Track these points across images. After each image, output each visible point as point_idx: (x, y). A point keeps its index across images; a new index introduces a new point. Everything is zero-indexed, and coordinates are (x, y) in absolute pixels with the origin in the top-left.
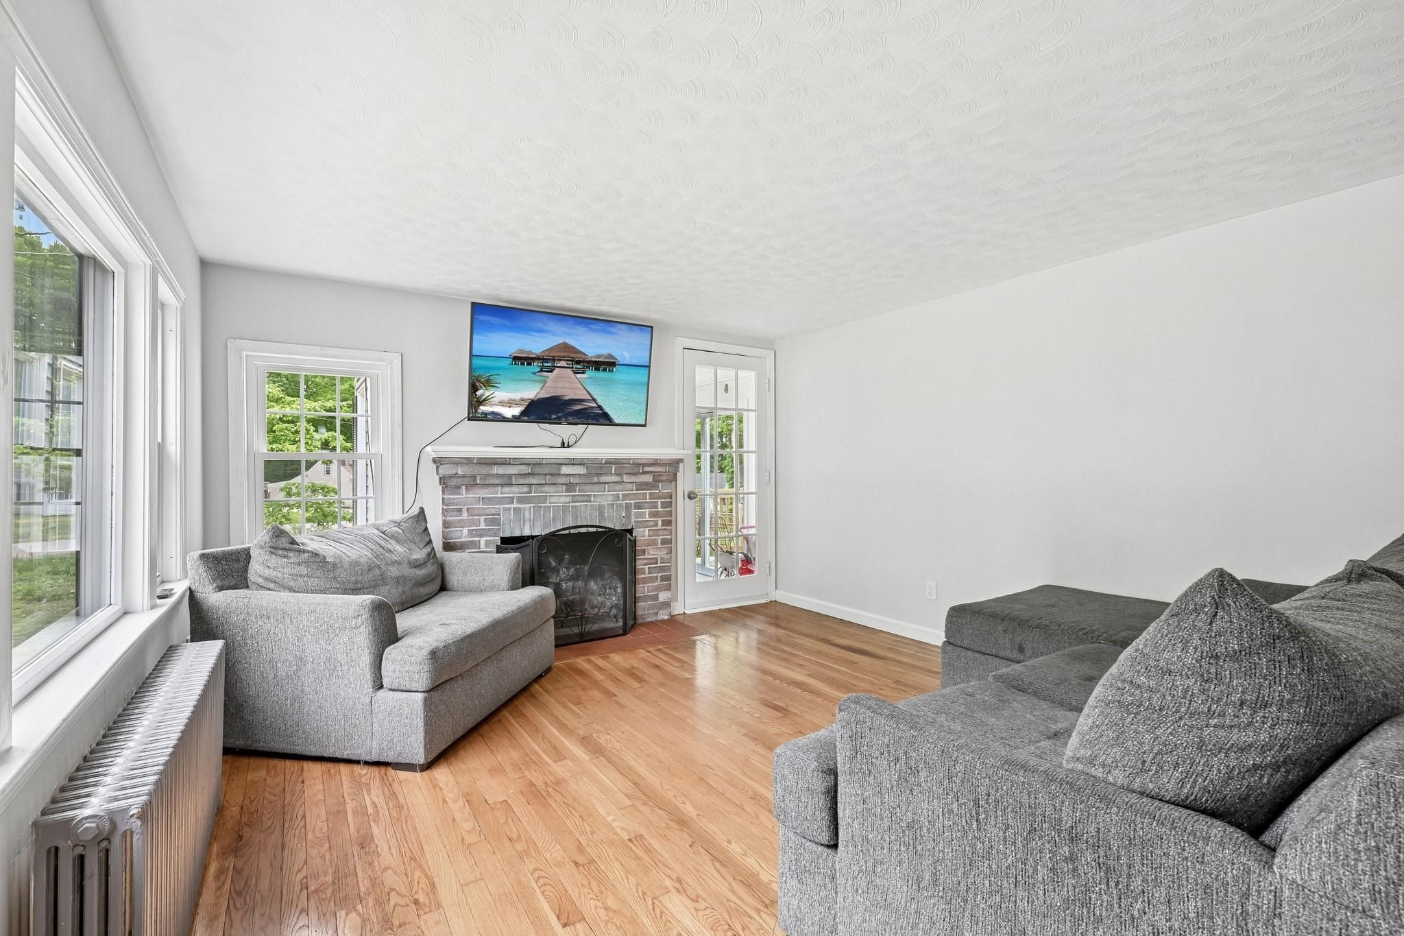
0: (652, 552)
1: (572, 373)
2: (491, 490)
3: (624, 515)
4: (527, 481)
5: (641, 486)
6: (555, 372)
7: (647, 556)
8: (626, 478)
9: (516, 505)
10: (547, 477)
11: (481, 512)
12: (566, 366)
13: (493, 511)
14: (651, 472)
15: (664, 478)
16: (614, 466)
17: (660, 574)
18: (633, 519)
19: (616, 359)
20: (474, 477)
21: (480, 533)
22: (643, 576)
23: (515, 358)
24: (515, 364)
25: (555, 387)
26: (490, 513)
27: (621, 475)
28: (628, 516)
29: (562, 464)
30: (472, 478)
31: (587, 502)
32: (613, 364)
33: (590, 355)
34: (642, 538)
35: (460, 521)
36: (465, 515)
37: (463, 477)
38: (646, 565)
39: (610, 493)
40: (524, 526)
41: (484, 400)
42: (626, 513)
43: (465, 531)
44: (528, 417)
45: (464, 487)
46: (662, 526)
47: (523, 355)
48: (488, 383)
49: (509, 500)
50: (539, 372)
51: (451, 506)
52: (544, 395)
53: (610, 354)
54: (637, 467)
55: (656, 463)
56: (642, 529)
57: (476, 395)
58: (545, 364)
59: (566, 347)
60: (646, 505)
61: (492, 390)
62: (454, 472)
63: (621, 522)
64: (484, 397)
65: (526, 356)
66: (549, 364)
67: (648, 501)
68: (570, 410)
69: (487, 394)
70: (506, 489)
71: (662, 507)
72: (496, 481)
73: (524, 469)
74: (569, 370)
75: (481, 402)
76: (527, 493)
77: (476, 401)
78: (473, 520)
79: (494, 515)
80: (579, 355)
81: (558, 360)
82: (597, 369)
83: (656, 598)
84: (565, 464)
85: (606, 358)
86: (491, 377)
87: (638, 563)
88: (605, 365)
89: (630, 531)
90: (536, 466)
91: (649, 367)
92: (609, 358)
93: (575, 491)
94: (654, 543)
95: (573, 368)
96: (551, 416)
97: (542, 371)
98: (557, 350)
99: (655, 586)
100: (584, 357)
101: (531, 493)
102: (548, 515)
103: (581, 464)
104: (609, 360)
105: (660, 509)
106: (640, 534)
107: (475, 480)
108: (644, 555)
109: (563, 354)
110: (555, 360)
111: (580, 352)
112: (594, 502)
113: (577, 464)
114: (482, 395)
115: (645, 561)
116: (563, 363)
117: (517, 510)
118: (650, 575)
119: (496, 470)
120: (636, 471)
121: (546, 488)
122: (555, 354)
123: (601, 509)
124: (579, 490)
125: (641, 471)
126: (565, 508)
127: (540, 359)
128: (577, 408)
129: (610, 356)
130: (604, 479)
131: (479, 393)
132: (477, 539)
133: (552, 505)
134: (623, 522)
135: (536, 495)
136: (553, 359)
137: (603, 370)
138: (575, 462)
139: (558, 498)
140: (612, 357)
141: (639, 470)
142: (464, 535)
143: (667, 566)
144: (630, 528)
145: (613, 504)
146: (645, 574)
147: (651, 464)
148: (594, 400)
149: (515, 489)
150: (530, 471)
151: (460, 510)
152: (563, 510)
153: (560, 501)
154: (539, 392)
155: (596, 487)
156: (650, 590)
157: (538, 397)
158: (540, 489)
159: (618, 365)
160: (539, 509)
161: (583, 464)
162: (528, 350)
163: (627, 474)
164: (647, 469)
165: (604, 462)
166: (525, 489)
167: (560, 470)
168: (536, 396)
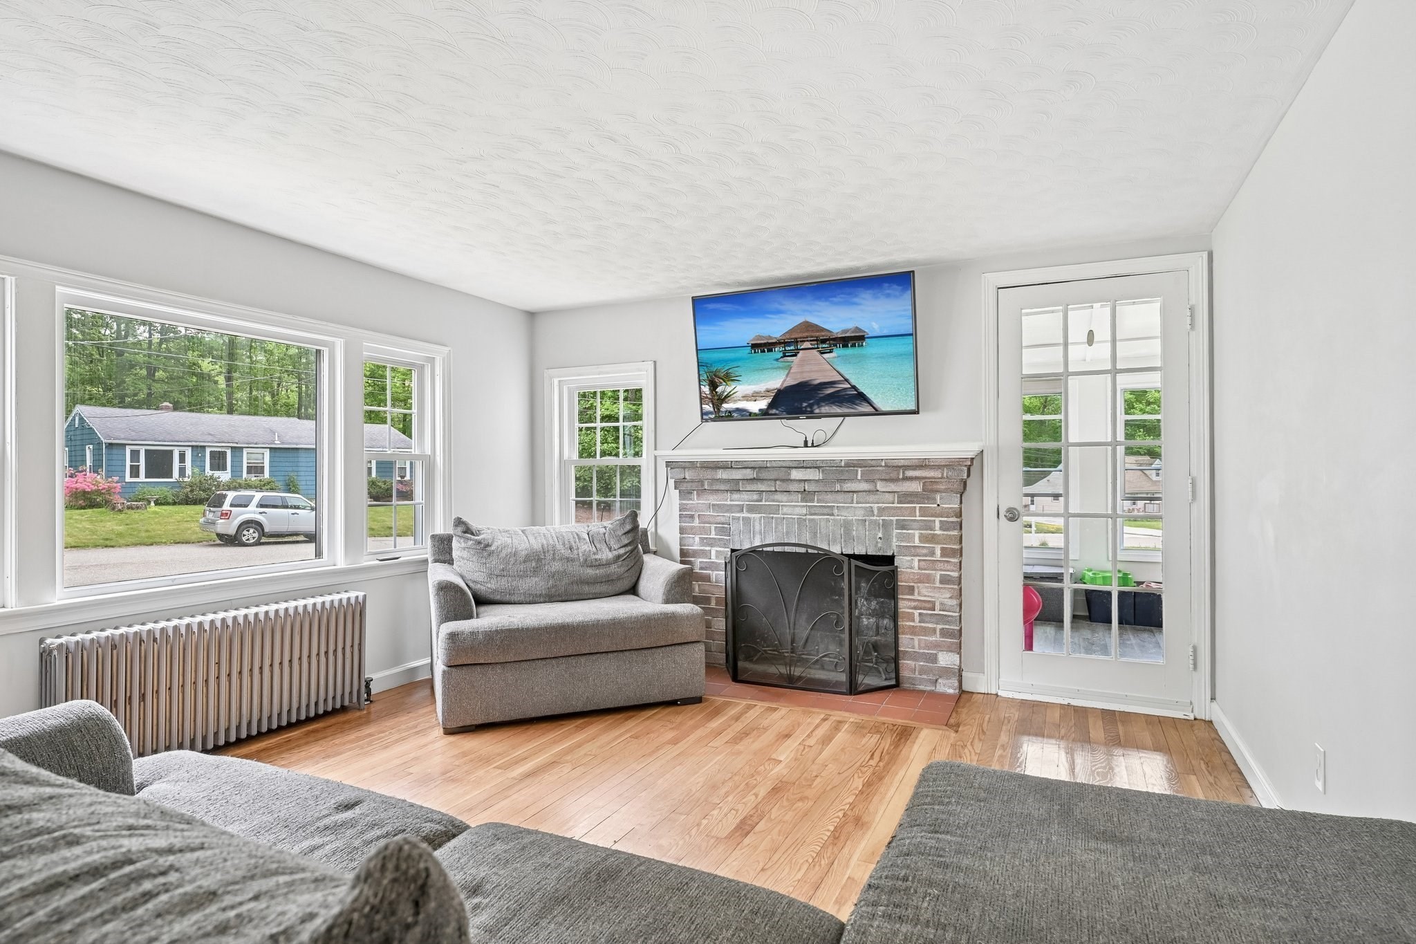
0: (924, 592)
1: (818, 354)
2: (720, 496)
3: (880, 535)
4: (754, 487)
5: (906, 497)
6: (799, 355)
7: (916, 597)
8: (880, 486)
9: (746, 515)
10: (778, 482)
11: (711, 520)
12: (811, 347)
13: (723, 519)
14: (917, 478)
15: (942, 487)
16: (860, 470)
17: (941, 627)
18: (895, 543)
19: (865, 332)
20: (701, 482)
21: (712, 543)
22: (912, 624)
23: (754, 346)
24: (755, 352)
25: (802, 372)
26: (718, 521)
27: (873, 481)
28: (887, 538)
29: (792, 468)
30: (700, 484)
31: (828, 515)
32: (862, 338)
33: (835, 331)
34: (909, 570)
35: (692, 528)
36: (696, 523)
37: (692, 482)
38: (915, 608)
39: (860, 505)
40: (754, 539)
41: (727, 397)
42: (883, 534)
43: (697, 539)
44: (777, 409)
45: (695, 492)
46: (941, 556)
47: (762, 342)
48: (728, 378)
49: (738, 509)
50: (782, 357)
51: (684, 511)
52: (791, 382)
53: (857, 327)
54: (896, 471)
55: (923, 464)
56: (909, 558)
57: (716, 392)
58: (788, 348)
59: (808, 326)
60: (915, 525)
61: (733, 385)
62: (682, 476)
63: (876, 546)
64: (726, 394)
65: (765, 341)
66: (792, 348)
67: (917, 518)
68: (822, 395)
69: (728, 389)
70: (736, 496)
71: (941, 529)
72: (723, 487)
73: (749, 474)
74: (815, 351)
75: (723, 399)
76: (757, 501)
77: (718, 399)
78: (704, 527)
79: (723, 524)
80: (823, 334)
81: (801, 341)
82: (845, 346)
83: (934, 659)
84: (795, 468)
85: (853, 332)
86: (730, 371)
87: (901, 604)
88: (853, 340)
89: (889, 560)
90: (762, 470)
91: (913, 334)
92: (857, 332)
93: (813, 501)
94: (928, 579)
95: (818, 348)
96: (801, 405)
97: (785, 356)
98: (799, 331)
99: (931, 642)
100: (829, 334)
101: (761, 501)
102: (780, 528)
103: (816, 467)
104: (857, 334)
105: (938, 532)
106: (907, 564)
107: (703, 485)
108: (912, 594)
109: (805, 334)
110: (797, 342)
111: (823, 330)
112: (838, 515)
113: (810, 468)
114: (723, 392)
115: (913, 604)
116: (807, 345)
117: (747, 521)
118: (922, 624)
119: (721, 474)
120: (893, 475)
121: (778, 496)
122: (797, 336)
123: (847, 525)
124: (817, 500)
125: (901, 477)
126: (801, 522)
127: (782, 343)
128: (829, 392)
129: (857, 329)
130: (849, 486)
131: (719, 389)
132: (708, 548)
133: (785, 516)
134: (879, 545)
135: (767, 503)
136: (796, 342)
137: (852, 346)
138: (805, 465)
139: (793, 508)
140: (860, 330)
141: (898, 474)
142: (696, 543)
143: (952, 616)
144: (890, 553)
145: (865, 521)
146: (914, 621)
147: (917, 466)
148: (846, 380)
149: (745, 496)
150: (755, 476)
151: (692, 517)
152: (799, 524)
153: (795, 513)
154: (785, 380)
155: (840, 497)
156: (922, 645)
157: (785, 385)
158: (772, 497)
159: (868, 338)
160: (770, 520)
161: (818, 468)
162: (767, 335)
163: (882, 480)
164: (910, 473)
165: (843, 464)
166: (755, 497)
167: (789, 474)
168: (783, 384)
